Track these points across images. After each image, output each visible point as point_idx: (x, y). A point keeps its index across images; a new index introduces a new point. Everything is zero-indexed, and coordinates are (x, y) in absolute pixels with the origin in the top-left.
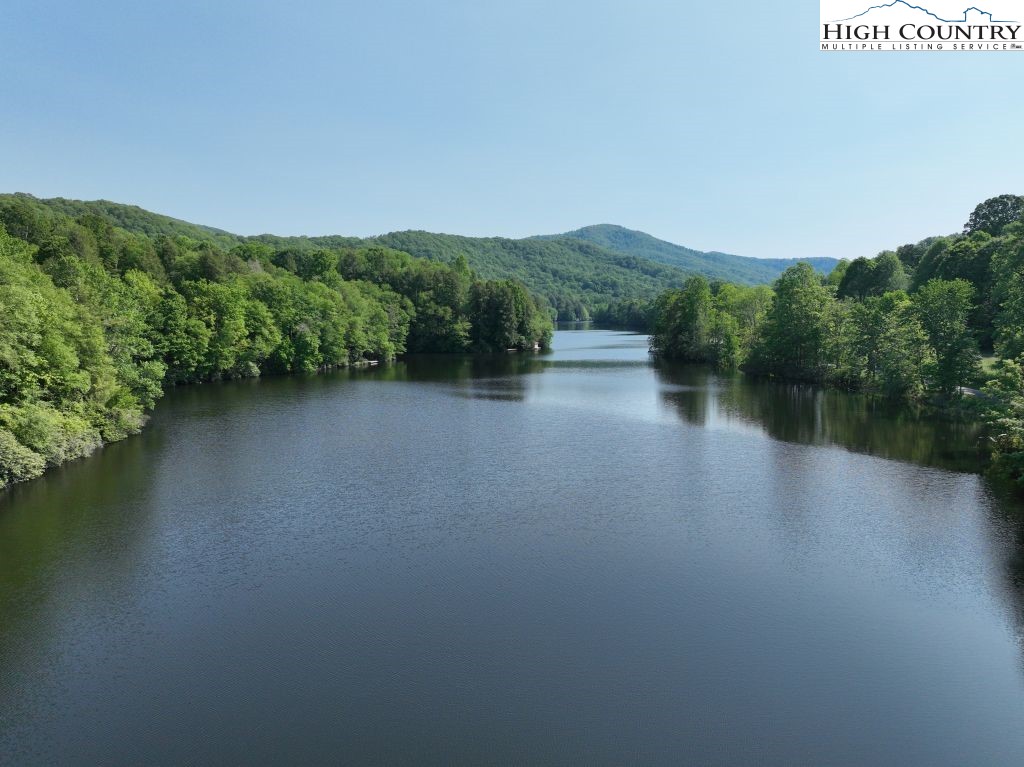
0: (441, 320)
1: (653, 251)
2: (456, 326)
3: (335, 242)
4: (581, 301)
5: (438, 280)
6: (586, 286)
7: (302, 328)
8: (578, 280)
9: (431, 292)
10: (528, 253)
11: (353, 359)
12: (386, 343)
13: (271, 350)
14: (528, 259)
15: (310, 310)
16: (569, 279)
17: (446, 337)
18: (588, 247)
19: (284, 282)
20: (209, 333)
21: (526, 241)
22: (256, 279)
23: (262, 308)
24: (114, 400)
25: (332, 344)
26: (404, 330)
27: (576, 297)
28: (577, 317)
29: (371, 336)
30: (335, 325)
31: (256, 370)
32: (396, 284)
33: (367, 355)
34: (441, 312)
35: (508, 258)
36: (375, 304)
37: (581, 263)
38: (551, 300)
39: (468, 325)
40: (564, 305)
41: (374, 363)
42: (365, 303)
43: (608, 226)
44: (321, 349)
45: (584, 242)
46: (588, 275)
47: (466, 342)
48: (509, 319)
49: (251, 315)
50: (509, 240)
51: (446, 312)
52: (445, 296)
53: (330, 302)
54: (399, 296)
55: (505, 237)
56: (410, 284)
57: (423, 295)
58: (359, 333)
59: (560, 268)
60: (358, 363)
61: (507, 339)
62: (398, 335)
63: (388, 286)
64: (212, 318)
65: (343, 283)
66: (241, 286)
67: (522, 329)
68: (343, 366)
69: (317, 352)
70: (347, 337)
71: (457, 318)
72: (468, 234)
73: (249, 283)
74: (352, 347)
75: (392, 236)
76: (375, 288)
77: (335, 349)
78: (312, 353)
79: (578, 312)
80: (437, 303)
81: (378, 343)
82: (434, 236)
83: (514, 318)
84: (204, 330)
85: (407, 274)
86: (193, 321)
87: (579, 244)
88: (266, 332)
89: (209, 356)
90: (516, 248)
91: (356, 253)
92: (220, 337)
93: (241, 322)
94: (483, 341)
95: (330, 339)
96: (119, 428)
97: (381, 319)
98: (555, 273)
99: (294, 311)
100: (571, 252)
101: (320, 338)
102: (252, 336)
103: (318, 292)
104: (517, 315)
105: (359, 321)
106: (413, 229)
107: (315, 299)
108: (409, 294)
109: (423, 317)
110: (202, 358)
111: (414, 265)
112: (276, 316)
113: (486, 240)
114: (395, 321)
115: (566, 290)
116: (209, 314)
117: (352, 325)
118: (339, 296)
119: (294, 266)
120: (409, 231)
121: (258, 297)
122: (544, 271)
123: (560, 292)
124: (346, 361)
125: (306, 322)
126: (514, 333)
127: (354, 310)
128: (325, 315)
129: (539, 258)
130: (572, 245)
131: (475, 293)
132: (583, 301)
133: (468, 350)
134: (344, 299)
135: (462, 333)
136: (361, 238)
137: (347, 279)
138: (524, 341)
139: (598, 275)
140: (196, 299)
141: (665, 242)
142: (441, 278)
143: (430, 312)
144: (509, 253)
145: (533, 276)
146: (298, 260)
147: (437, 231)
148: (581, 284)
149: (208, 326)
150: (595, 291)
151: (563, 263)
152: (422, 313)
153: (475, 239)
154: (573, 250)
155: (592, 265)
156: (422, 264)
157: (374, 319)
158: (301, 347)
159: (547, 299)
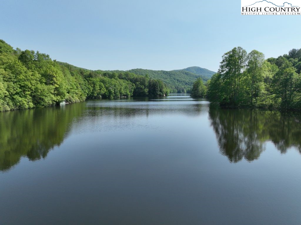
0: (141, 89)
1: (208, 74)
2: (145, 90)
3: (117, 71)
4: (184, 88)
5: (141, 80)
6: (186, 84)
7: (110, 88)
8: (184, 82)
9: (139, 82)
10: (170, 75)
11: (121, 96)
12: (128, 93)
13: (104, 92)
14: (170, 76)
15: (112, 85)
16: (182, 82)
17: (143, 93)
18: (188, 73)
19: (106, 79)
20: (92, 88)
21: (170, 72)
22: (100, 78)
23: (102, 84)
24: (81, 95)
25: (117, 92)
26: (133, 90)
27: (183, 87)
28: (183, 92)
29: (125, 91)
30: (117, 88)
31: (101, 97)
32: (131, 80)
33: (124, 95)
34: (141, 87)
35: (164, 76)
36: (126, 84)
37: (186, 77)
38: (176, 87)
39: (148, 90)
40: (179, 89)
41: (126, 97)
42: (124, 84)
43: (195, 67)
44: (114, 93)
45: (187, 71)
46: (187, 81)
47: (147, 94)
48: (157, 88)
49: (100, 86)
50: (165, 71)
51: (143, 87)
52: (143, 83)
53: (116, 83)
54: (132, 83)
55: (164, 70)
56: (134, 80)
57: (137, 83)
58: (122, 90)
59: (179, 79)
60: (122, 97)
61: (157, 93)
62: (131, 91)
63: (129, 81)
64: (93, 85)
65: (119, 79)
66: (98, 79)
67: (161, 91)
68: (119, 97)
69: (113, 94)
70: (120, 91)
71: (145, 88)
72: (153, 70)
73: (99, 79)
74: (121, 93)
75: (133, 70)
76: (126, 81)
77: (117, 93)
78: (112, 93)
79: (183, 91)
80: (141, 85)
81: (126, 93)
82: (144, 70)
83: (159, 88)
84: (91, 88)
85: (134, 78)
86: (89, 86)
87: (186, 72)
88: (103, 89)
89: (92, 93)
90: (167, 73)
91: (122, 73)
92: (94, 89)
93: (98, 86)
94: (151, 94)
95: (116, 91)
96: (82, 99)
97: (127, 88)
98: (178, 80)
99: (108, 85)
100: (183, 75)
101: (114, 91)
102: (100, 90)
103: (113, 81)
104: (160, 88)
105: (122, 88)
106: (138, 68)
107: (113, 83)
108: (134, 83)
109: (137, 88)
110: (91, 93)
111: (136, 76)
112: (105, 86)
113: (159, 71)
114: (130, 88)
115: (180, 85)
116: (92, 84)
117: (121, 89)
118: (118, 82)
119: (108, 76)
120: (137, 69)
121: (101, 82)
122: (175, 79)
123: (179, 85)
124: (119, 96)
125: (111, 87)
126: (159, 92)
127: (122, 85)
128: (115, 86)
129: (174, 76)
130: (183, 72)
131: (150, 82)
132: (185, 88)
133: (148, 96)
134: (119, 83)
135: (146, 92)
136: (124, 71)
137: (120, 78)
138: (161, 94)
139: (190, 81)
140: (90, 82)
141: (212, 72)
142: (142, 79)
143: (139, 87)
144: (165, 75)
145: (171, 81)
146: (109, 75)
147: (145, 69)
148: (185, 83)
149: (92, 87)
150: (189, 85)
151: (180, 77)
152: (137, 87)
153: (155, 71)
154: (184, 74)
155: (189, 78)
156: (138, 76)
157: (126, 88)
158: (110, 92)
159: (174, 87)
